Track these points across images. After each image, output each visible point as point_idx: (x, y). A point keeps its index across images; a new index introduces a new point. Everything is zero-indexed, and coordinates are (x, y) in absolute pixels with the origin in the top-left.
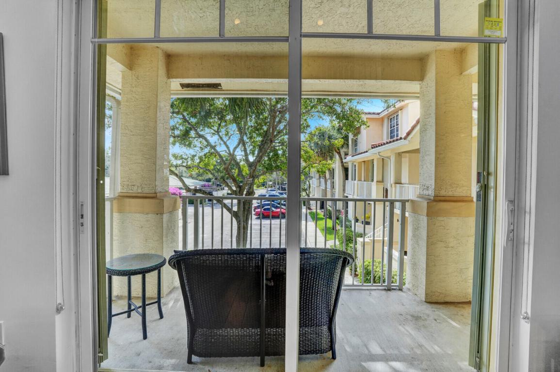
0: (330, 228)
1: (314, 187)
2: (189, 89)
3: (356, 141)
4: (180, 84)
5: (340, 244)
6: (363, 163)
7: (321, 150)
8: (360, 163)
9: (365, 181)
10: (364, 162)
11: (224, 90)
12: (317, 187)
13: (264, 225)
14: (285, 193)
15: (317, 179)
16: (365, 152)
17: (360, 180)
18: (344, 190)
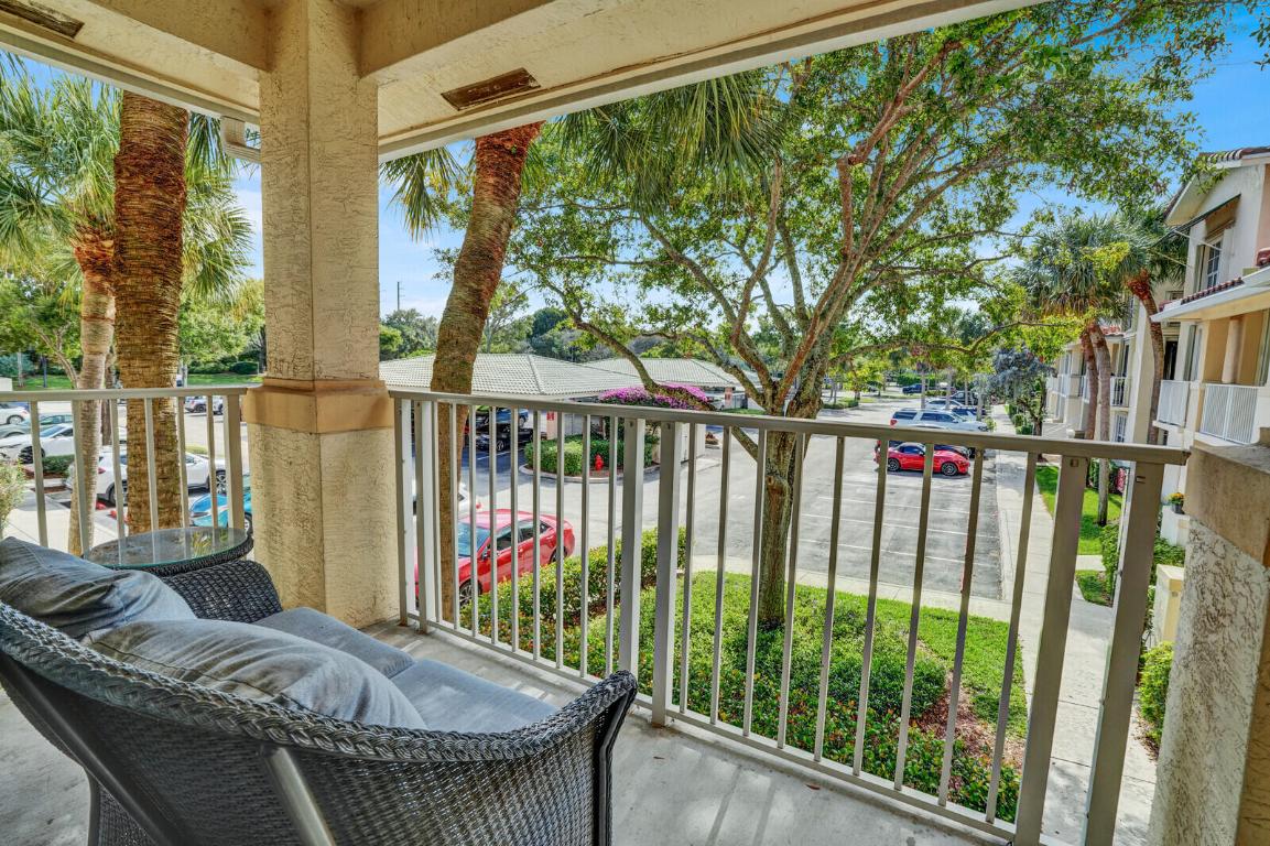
0: (1088, 519)
1: (1063, 399)
2: (471, 107)
3: (1214, 253)
4: (445, 96)
5: (1107, 572)
6: (1232, 324)
7: (1074, 291)
8: (1220, 325)
9: (1234, 382)
10: (1239, 318)
11: (546, 91)
12: (1071, 397)
13: (894, 490)
14: (972, 411)
15: (1074, 376)
16: (1233, 284)
17: (1214, 377)
18: (1154, 411)
